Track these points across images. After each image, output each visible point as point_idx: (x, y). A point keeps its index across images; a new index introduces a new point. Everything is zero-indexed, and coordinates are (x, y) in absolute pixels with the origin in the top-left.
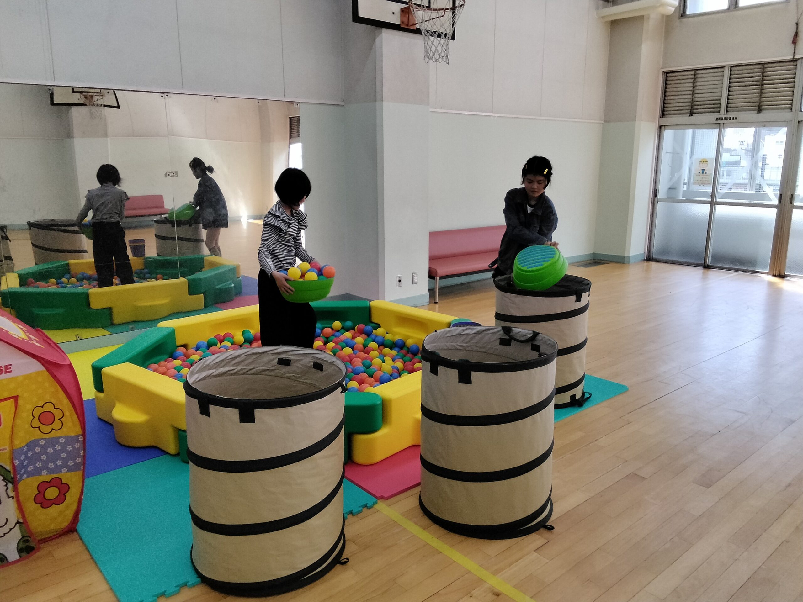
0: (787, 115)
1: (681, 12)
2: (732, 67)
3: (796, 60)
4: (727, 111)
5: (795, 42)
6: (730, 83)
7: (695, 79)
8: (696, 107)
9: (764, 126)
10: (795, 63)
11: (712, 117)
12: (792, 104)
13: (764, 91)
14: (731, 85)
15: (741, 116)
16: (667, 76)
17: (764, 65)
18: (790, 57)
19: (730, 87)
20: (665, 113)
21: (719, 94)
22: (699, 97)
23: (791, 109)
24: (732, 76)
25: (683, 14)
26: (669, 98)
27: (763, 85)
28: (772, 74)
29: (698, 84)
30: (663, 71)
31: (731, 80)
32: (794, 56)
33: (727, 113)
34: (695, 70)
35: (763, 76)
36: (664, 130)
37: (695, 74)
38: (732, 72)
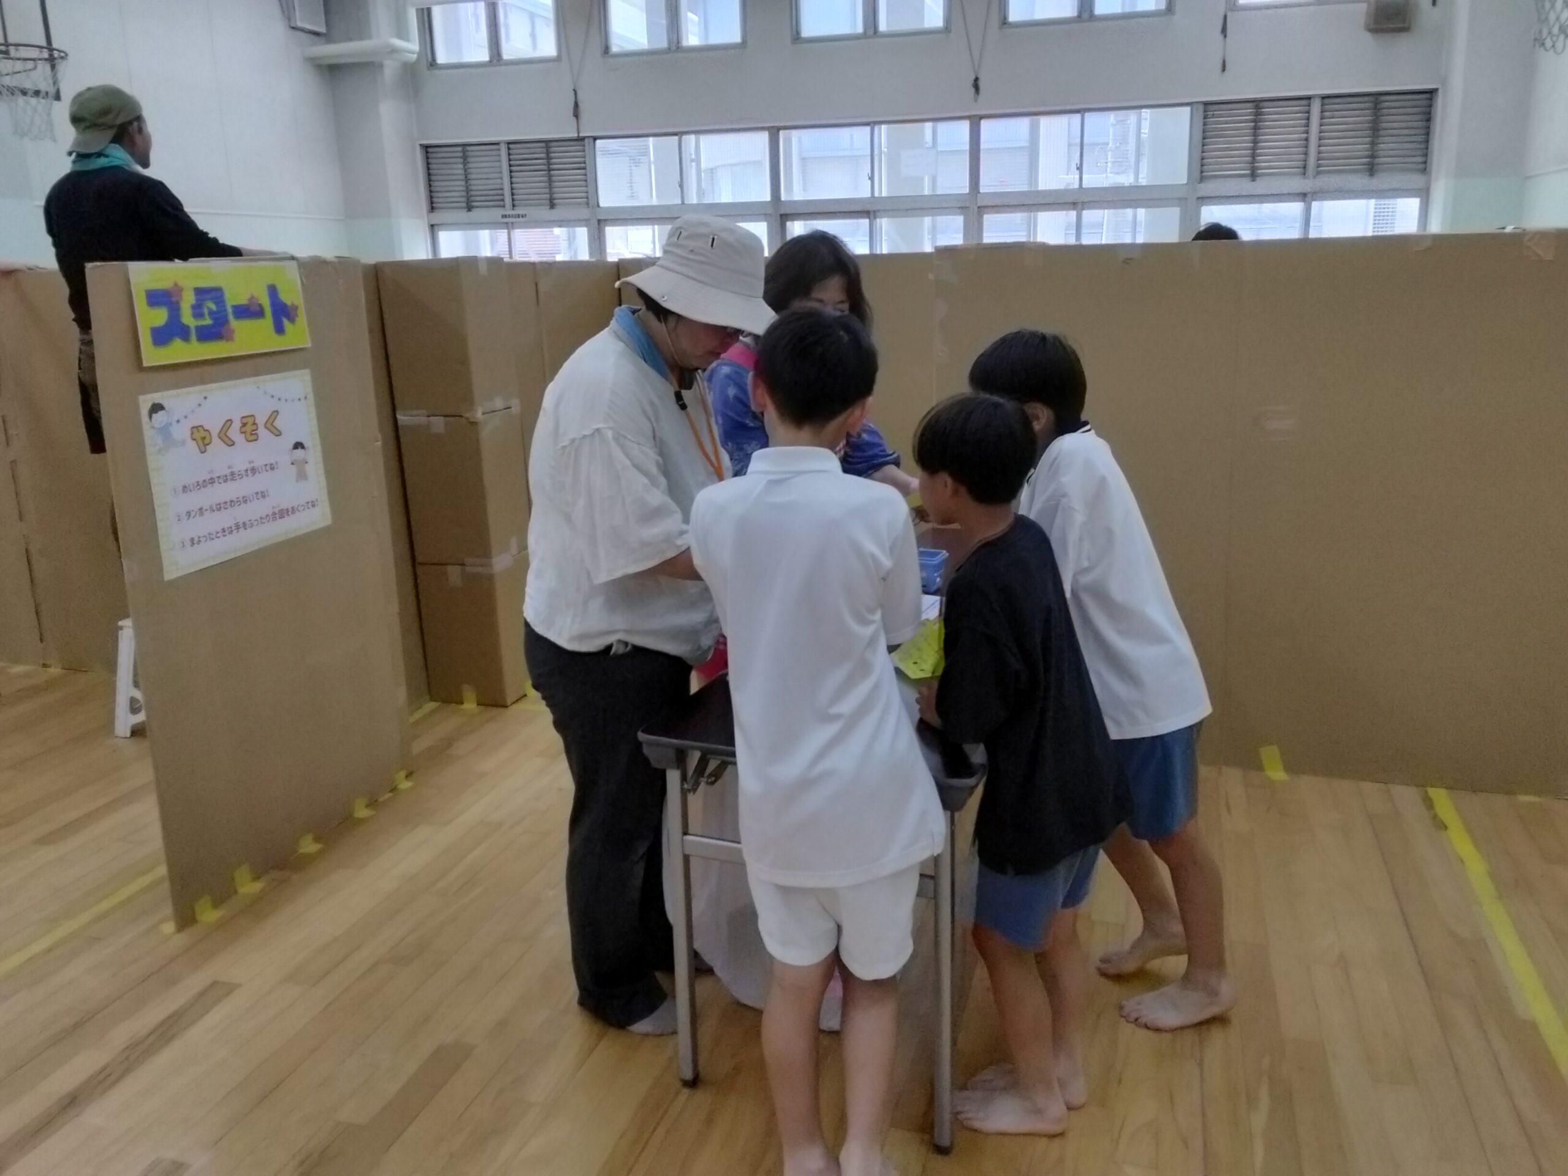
0: (585, 213)
1: (430, 59)
2: (509, 143)
3: (583, 139)
4: (514, 206)
5: (576, 114)
6: (510, 166)
7: (465, 158)
8: (473, 198)
10: (582, 143)
11: (497, 214)
12: (586, 198)
13: (554, 179)
14: (513, 168)
15: (533, 213)
16: (427, 152)
17: (547, 143)
18: (574, 135)
19: (511, 171)
20: (434, 205)
21: (499, 181)
22: (477, 185)
23: (588, 204)
24: (511, 157)
25: (433, 64)
26: (437, 184)
27: (550, 171)
28: (560, 156)
29: (470, 165)
30: (421, 145)
31: (511, 162)
32: (578, 133)
33: (515, 208)
34: (464, 145)
35: (548, 158)
36: (438, 231)
37: (464, 152)
38: (511, 152)
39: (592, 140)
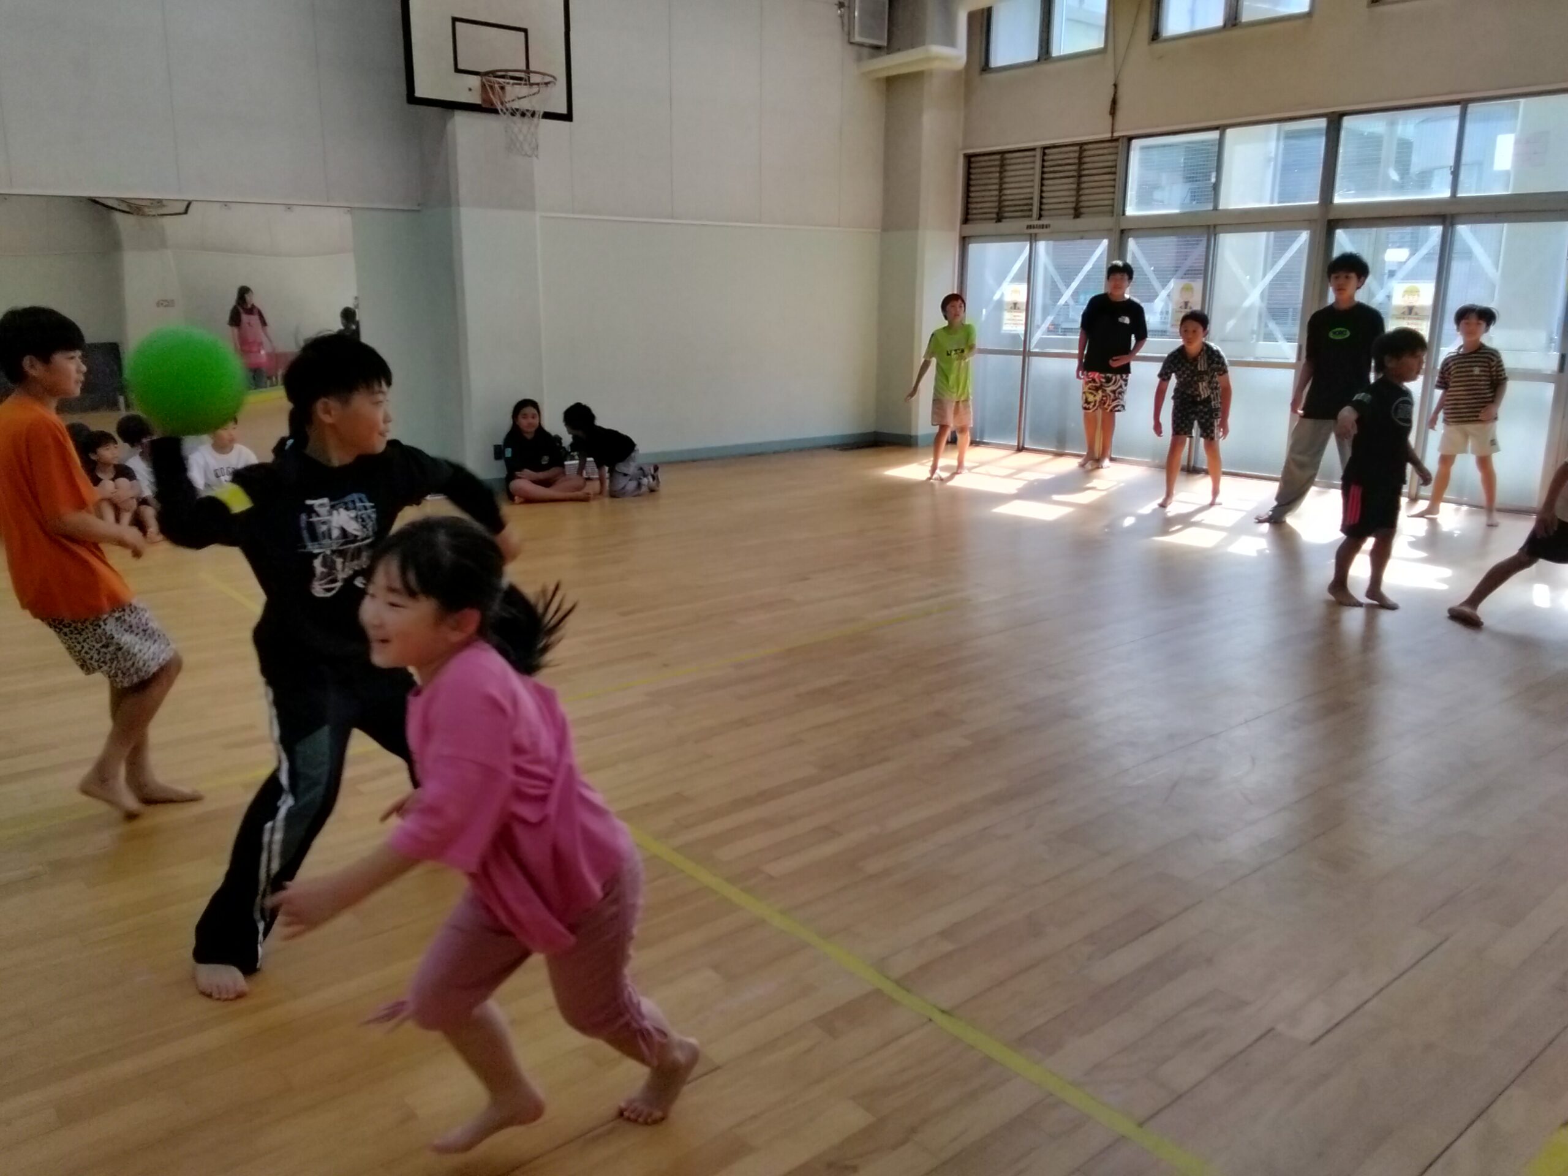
0: (1106, 221)
1: (982, 66)
2: (1045, 148)
3: (1117, 140)
4: (1040, 217)
5: (1113, 111)
6: (1043, 173)
7: (1002, 166)
8: (1003, 209)
9: (1082, 238)
10: (1116, 144)
11: (1021, 224)
12: (1113, 206)
13: (1083, 186)
14: (1046, 176)
15: (1056, 223)
16: (969, 163)
17: (1081, 145)
18: (1108, 136)
19: (1042, 179)
20: (970, 217)
21: (1030, 190)
22: (1009, 195)
23: (1112, 212)
24: (1044, 164)
25: (985, 66)
26: (973, 195)
27: (1080, 177)
28: (1095, 160)
29: (1005, 175)
30: (963, 155)
31: (1044, 170)
32: (1112, 133)
33: (1042, 218)
34: (1002, 153)
35: (1080, 163)
36: (969, 244)
37: (1003, 160)
38: (1046, 158)
39: (1125, 140)
